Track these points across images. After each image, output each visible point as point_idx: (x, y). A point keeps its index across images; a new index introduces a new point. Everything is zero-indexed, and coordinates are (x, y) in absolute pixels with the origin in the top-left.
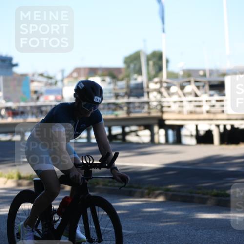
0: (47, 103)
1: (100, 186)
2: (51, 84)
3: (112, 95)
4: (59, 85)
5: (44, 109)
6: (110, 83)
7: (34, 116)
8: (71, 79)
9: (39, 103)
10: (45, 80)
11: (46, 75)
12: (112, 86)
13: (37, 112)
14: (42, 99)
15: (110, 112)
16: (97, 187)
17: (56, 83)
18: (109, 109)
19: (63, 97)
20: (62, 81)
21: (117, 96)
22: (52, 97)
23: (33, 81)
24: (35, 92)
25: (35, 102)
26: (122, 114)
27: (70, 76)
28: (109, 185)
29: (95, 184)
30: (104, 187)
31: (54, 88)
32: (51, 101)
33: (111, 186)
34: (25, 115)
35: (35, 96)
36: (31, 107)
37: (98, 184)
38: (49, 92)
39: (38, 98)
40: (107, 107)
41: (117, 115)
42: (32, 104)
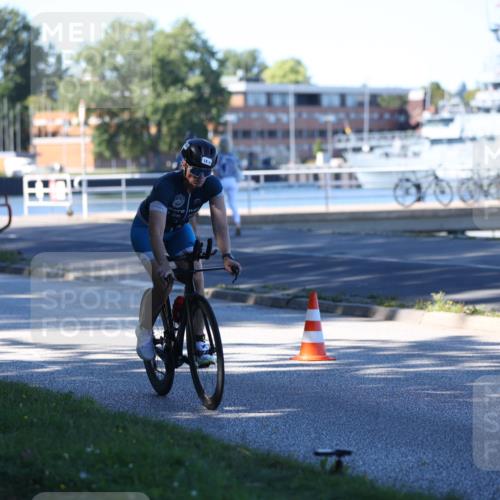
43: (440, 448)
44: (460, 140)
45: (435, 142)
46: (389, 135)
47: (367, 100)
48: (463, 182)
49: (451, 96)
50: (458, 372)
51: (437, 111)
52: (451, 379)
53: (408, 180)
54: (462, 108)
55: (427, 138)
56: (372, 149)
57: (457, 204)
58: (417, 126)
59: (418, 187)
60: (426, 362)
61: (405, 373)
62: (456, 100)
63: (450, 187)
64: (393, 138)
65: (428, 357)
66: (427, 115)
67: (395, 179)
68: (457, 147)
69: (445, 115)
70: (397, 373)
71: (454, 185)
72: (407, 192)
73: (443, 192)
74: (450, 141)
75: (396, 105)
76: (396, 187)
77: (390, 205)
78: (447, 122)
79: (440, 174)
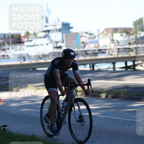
0: (90, 49)
1: (122, 95)
2: (92, 38)
3: (127, 43)
4: (97, 38)
5: (88, 52)
6: (125, 37)
7: (83, 56)
8: (103, 35)
9: (85, 49)
10: (88, 36)
11: (89, 33)
12: (127, 38)
13: (84, 54)
14: (87, 46)
15: (126, 53)
16: (120, 96)
17: (95, 38)
18: (125, 51)
19: (99, 45)
20: (98, 36)
21: (130, 44)
22: (92, 45)
23: (82, 36)
24: (83, 43)
25: (83, 48)
26: (133, 54)
27: (103, 33)
28: (127, 94)
29: (119, 94)
30: (124, 96)
31: (94, 40)
32: (92, 48)
33: (128, 95)
34: (77, 56)
35: (83, 45)
36: (81, 51)
37: (120, 94)
38: (91, 42)
39: (85, 46)
40: (124, 50)
41: (130, 55)
42: (82, 49)
43: (30, 124)
44: (34, 45)
45: (28, 46)
46: (16, 45)
47: (10, 36)
48: (35, 56)
49: (32, 34)
50: (35, 104)
51: (28, 38)
52: (33, 106)
53: (21, 56)
54: (34, 37)
55: (26, 45)
56: (12, 48)
57: (34, 62)
58: (23, 42)
59: (24, 58)
60: (27, 102)
61: (21, 105)
62: (33, 36)
63: (32, 58)
64: (17, 45)
65: (27, 101)
66: (26, 39)
67: (18, 56)
68: (34, 47)
69: (30, 39)
70: (19, 105)
71: (33, 57)
72: (21, 59)
73: (30, 59)
74: (32, 46)
75: (18, 37)
76: (18, 58)
77: (17, 63)
78: (31, 41)
79: (30, 54)
